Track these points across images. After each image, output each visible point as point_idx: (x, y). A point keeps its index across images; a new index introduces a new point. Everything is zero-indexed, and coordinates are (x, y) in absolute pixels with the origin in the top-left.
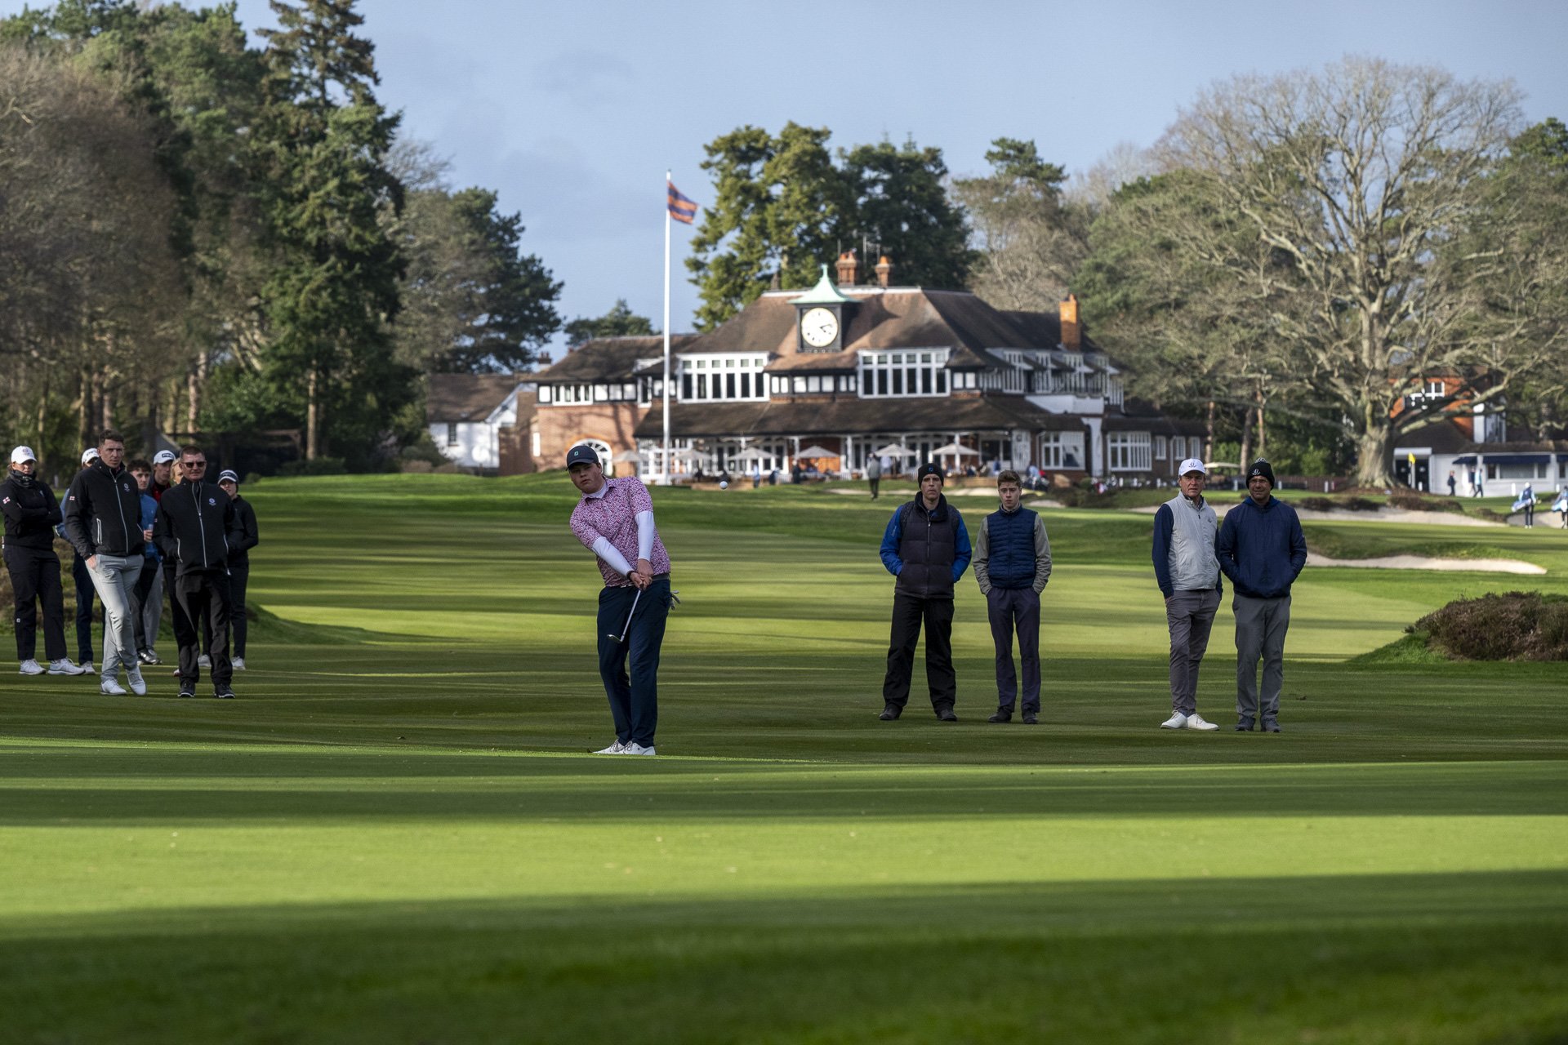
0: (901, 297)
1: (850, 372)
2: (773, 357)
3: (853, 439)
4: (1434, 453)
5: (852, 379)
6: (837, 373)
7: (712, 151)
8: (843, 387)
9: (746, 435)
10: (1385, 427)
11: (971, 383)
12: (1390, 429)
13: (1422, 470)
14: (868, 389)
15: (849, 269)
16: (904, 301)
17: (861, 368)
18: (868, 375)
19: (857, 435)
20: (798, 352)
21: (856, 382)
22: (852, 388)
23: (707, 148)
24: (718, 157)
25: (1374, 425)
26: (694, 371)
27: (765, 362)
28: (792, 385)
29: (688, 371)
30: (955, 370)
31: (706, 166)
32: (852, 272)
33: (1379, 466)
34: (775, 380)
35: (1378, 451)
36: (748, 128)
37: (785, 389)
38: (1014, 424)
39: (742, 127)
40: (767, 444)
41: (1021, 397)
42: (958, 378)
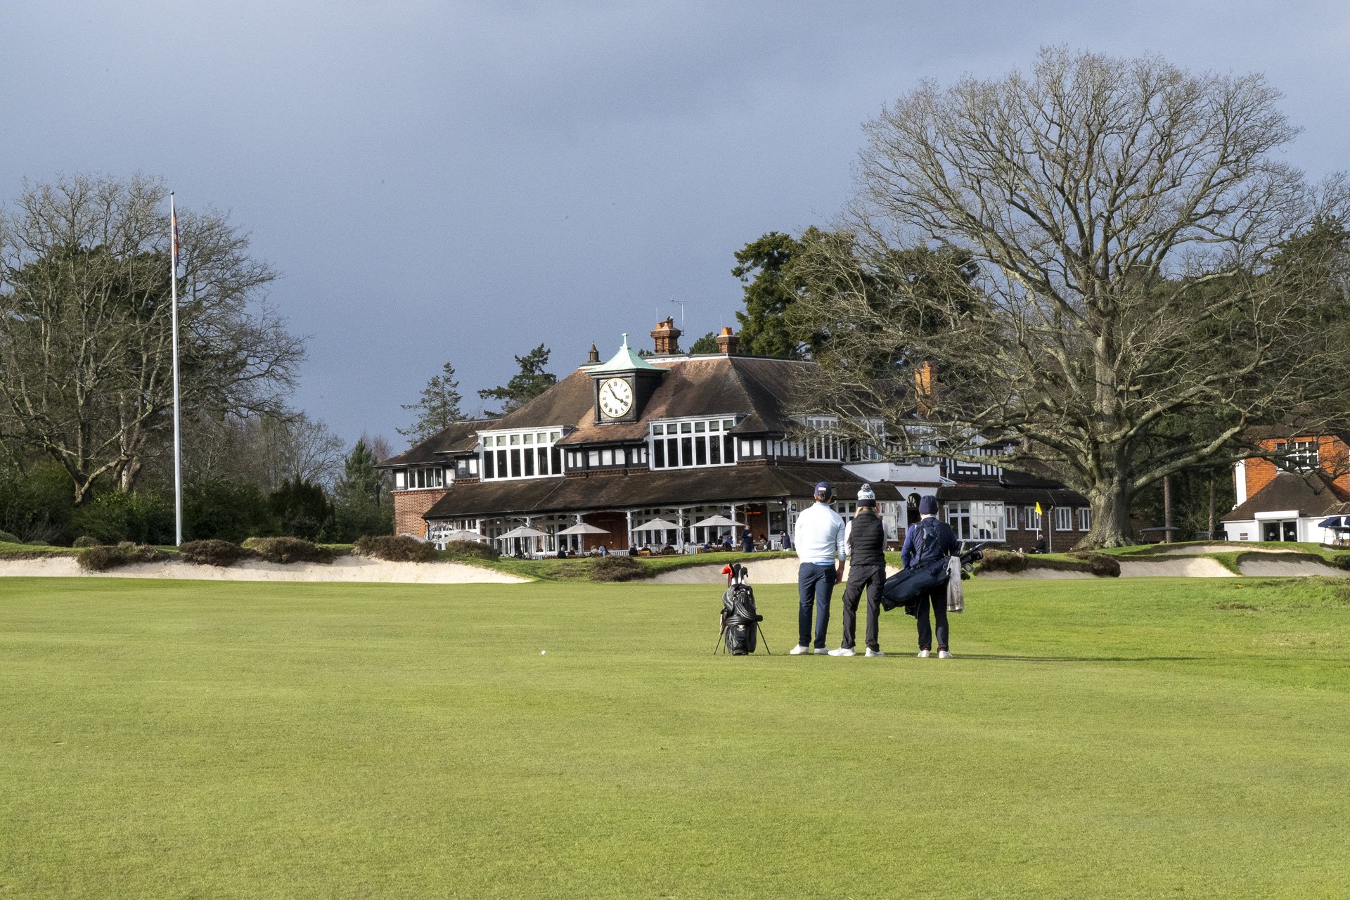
0: (708, 364)
1: (641, 444)
2: (569, 430)
3: (632, 514)
4: (1301, 515)
5: (643, 451)
6: (628, 446)
7: (742, 257)
8: (635, 461)
9: (528, 513)
10: (1116, 479)
11: (758, 450)
12: (1122, 482)
13: (1291, 533)
14: (659, 462)
15: (664, 338)
16: (709, 369)
17: (651, 438)
18: (659, 444)
19: (636, 511)
20: (595, 425)
21: (647, 454)
22: (644, 461)
23: (738, 255)
24: (748, 264)
25: (1102, 477)
26: (494, 448)
27: (561, 436)
28: (586, 460)
29: (488, 449)
30: (743, 437)
31: (738, 272)
32: (667, 341)
33: (1109, 525)
34: (571, 455)
35: (1108, 508)
36: (773, 235)
37: (579, 464)
38: (788, 493)
39: (769, 234)
40: (550, 523)
41: (839, 465)
42: (746, 446)
